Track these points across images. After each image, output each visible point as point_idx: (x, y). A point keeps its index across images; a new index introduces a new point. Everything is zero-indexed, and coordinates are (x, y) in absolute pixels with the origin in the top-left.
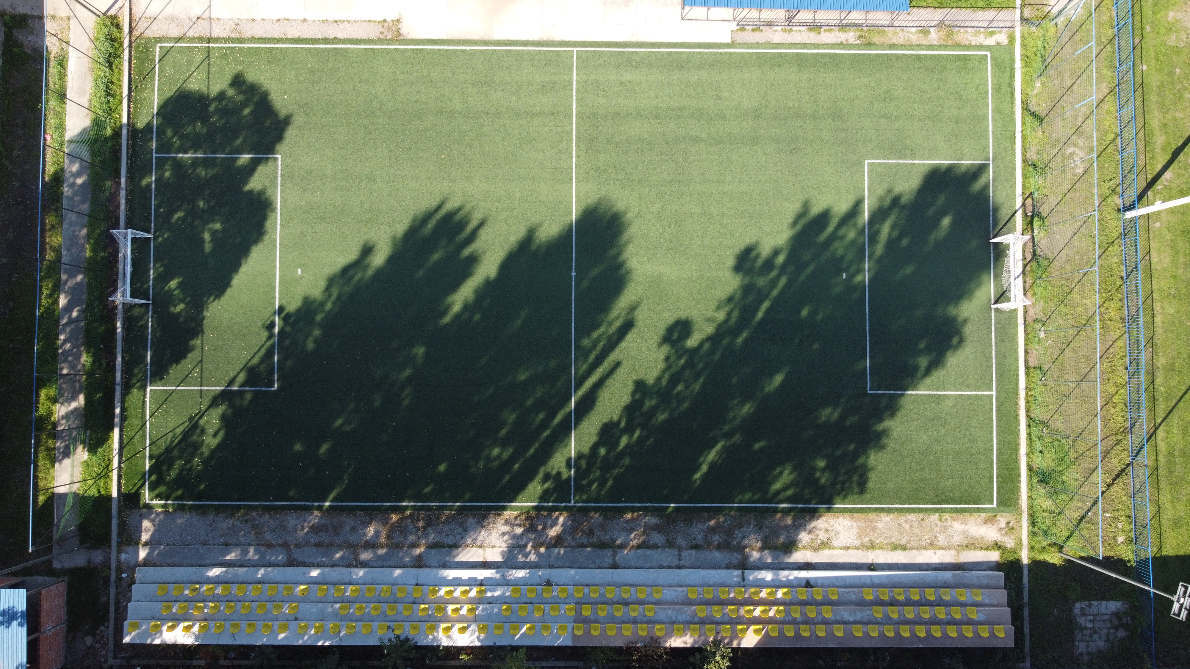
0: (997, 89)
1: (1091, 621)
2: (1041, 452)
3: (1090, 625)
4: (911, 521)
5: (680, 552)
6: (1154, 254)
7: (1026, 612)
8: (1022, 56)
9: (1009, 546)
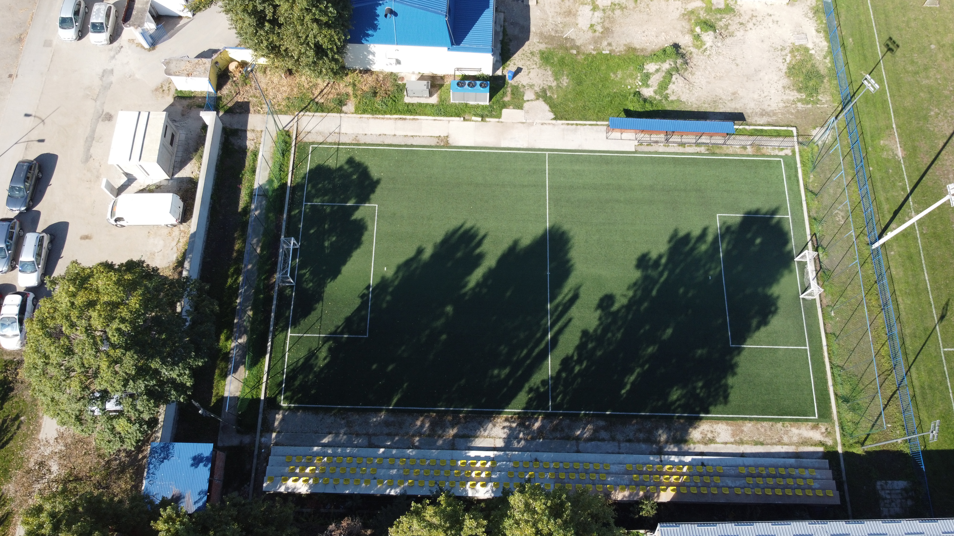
0: (789, 178)
1: (889, 494)
2: (841, 384)
3: (888, 497)
4: (765, 426)
5: (619, 444)
6: (893, 270)
7: (846, 487)
8: (801, 161)
9: (829, 444)
